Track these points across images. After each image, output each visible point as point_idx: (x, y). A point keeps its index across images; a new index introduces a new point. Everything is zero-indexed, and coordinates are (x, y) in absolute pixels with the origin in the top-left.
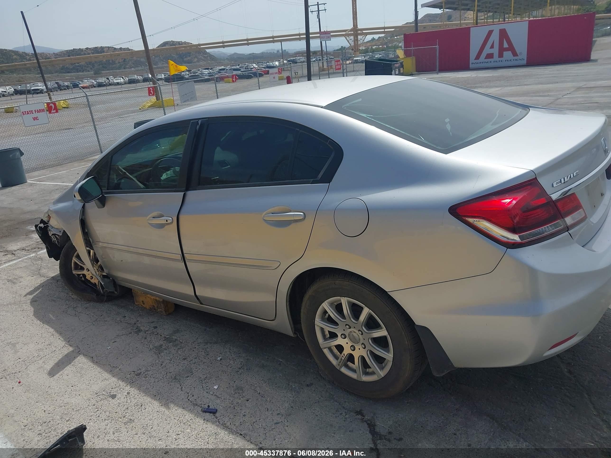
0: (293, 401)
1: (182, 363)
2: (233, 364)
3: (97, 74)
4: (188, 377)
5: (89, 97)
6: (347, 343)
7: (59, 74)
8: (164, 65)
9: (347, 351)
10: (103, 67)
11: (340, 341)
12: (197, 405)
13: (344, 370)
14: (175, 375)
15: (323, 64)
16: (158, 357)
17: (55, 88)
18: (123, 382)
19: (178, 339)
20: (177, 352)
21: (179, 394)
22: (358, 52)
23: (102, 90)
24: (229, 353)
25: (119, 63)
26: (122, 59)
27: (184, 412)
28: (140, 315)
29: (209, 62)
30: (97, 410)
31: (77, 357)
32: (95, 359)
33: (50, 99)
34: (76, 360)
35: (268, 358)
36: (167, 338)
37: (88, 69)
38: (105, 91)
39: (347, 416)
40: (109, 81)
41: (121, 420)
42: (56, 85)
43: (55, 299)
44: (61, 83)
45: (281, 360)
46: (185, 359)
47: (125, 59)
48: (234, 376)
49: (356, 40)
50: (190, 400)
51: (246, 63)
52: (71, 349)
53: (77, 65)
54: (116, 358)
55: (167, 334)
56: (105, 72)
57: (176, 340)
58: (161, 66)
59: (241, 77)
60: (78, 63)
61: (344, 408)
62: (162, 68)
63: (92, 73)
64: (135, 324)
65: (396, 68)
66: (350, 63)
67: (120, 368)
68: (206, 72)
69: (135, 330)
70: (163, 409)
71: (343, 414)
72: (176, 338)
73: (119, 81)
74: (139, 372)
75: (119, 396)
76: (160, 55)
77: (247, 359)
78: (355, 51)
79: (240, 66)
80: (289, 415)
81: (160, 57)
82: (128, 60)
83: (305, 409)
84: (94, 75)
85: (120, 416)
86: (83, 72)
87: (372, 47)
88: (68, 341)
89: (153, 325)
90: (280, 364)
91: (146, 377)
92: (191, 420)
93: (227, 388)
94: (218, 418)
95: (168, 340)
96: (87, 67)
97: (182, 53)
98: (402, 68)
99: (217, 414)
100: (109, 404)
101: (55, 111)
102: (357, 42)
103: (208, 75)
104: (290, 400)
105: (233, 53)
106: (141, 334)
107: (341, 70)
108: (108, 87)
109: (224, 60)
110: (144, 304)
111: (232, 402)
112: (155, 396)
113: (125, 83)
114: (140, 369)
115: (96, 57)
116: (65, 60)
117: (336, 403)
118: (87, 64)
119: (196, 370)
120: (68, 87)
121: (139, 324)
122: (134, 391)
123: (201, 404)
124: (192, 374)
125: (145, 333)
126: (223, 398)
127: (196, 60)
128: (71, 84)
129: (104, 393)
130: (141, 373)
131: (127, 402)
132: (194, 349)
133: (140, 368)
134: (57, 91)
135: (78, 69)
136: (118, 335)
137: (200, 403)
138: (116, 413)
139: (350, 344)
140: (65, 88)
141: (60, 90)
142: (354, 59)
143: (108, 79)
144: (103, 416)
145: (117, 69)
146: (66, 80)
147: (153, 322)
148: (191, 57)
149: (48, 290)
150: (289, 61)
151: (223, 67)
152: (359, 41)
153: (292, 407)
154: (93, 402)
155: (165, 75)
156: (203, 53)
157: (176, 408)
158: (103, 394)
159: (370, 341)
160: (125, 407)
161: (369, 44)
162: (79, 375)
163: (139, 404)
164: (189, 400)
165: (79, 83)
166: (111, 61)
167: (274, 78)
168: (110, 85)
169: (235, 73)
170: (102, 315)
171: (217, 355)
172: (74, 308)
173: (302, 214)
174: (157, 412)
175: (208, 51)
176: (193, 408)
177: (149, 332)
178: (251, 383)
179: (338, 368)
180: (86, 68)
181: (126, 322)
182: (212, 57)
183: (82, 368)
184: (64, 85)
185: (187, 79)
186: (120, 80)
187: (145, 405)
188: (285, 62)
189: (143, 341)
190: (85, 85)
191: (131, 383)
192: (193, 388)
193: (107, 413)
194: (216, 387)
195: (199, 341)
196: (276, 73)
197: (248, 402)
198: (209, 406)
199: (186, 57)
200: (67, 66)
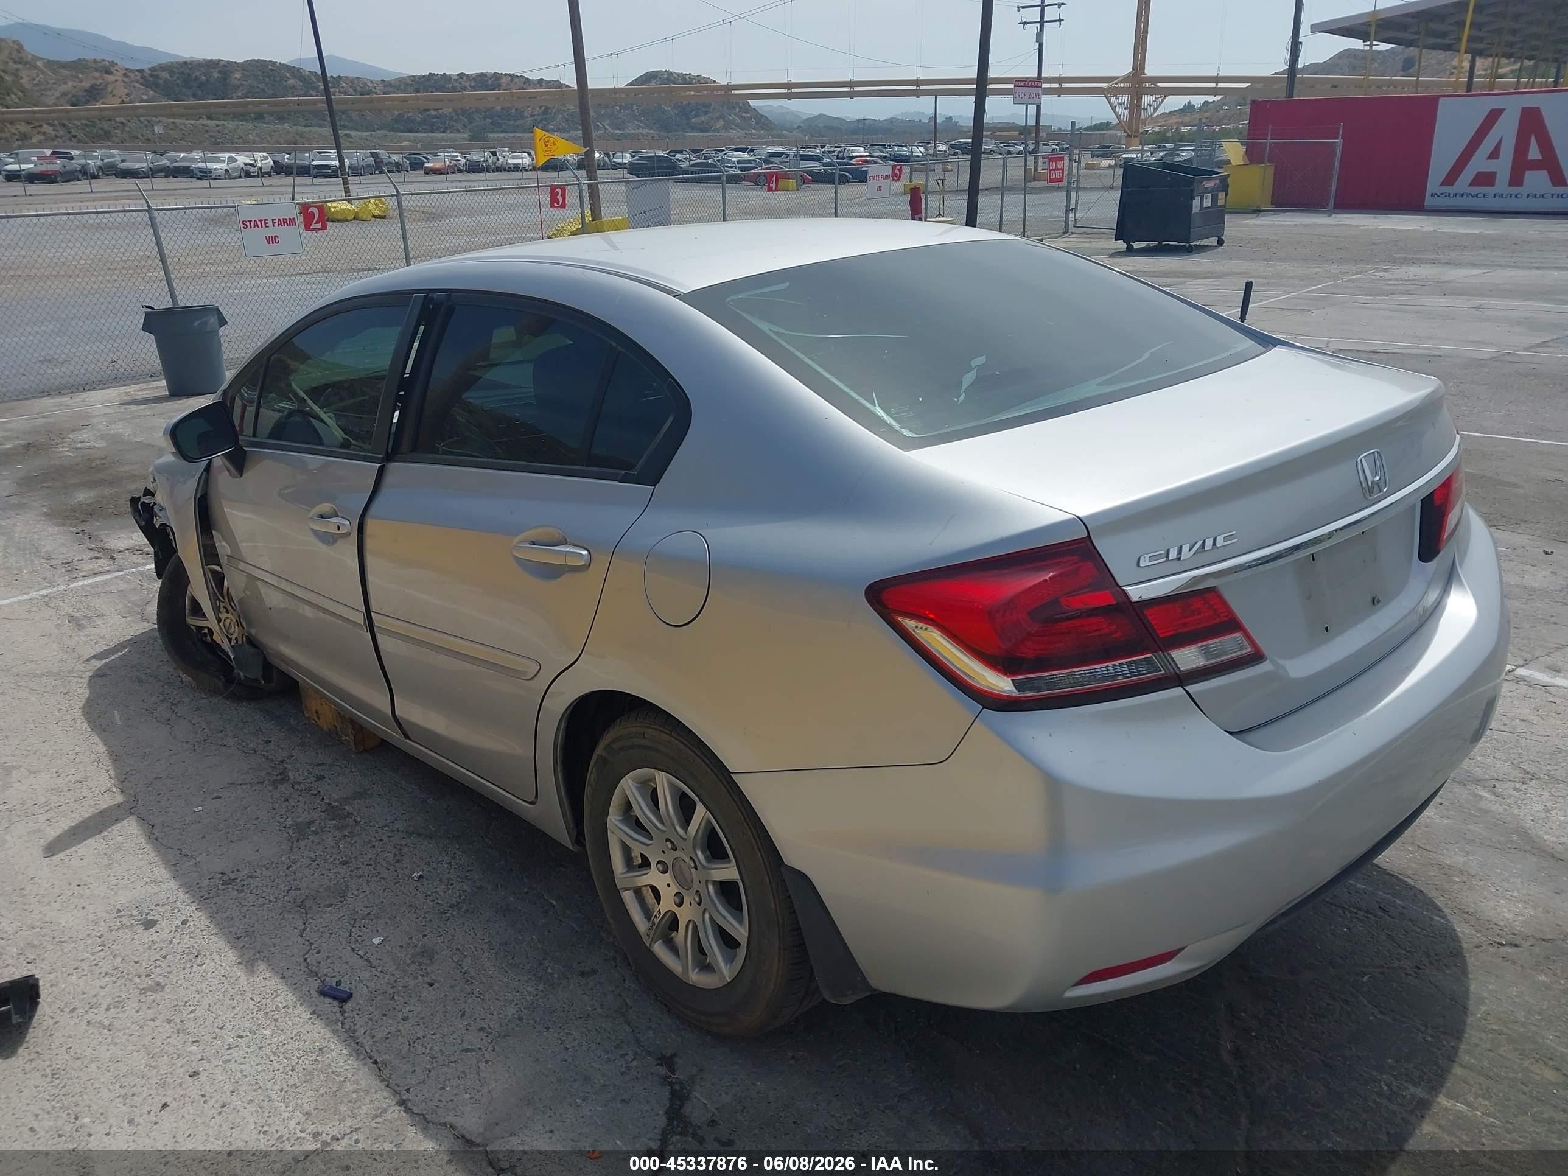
0: (532, 1003)
1: (335, 871)
2: (442, 893)
3: (478, 139)
4: (330, 905)
5: (403, 198)
6: (669, 885)
7: (388, 134)
8: (640, 131)
9: (667, 904)
10: (493, 124)
11: (653, 877)
12: (317, 975)
13: (659, 949)
14: (304, 897)
15: (1036, 162)
16: (291, 849)
17: (369, 166)
18: (187, 896)
19: (355, 813)
20: (337, 843)
21: (291, 944)
22: (1137, 140)
23: (477, 180)
24: (446, 866)
25: (531, 117)
26: (541, 107)
27: (280, 986)
28: (302, 744)
29: (754, 131)
30: (100, 948)
31: (123, 820)
32: (156, 831)
33: (345, 192)
34: (117, 827)
35: (527, 893)
36: (333, 807)
37: (459, 126)
38: (481, 184)
39: (635, 1063)
40: (495, 160)
41: (137, 980)
42: (371, 160)
43: (143, 677)
44: (384, 155)
45: (554, 902)
46: (344, 863)
47: (547, 108)
48: (431, 921)
49: (1135, 107)
50: (308, 960)
51: (842, 142)
52: (119, 799)
53: (433, 113)
54: (201, 836)
55: (336, 797)
56: (496, 135)
57: (349, 814)
58: (633, 132)
59: (820, 178)
60: (436, 110)
61: (638, 1041)
62: (635, 137)
63: (466, 136)
64: (283, 761)
65: (1206, 190)
66: (1110, 166)
67: (198, 860)
68: (735, 156)
69: (275, 778)
70: (239, 972)
71: (627, 1057)
72: (351, 810)
73: (519, 161)
74: (233, 876)
75: (162, 924)
76: (632, 105)
77: (480, 888)
78: (1128, 135)
79: (826, 149)
80: (505, 1036)
81: (633, 111)
82: (554, 110)
83: (548, 1028)
84: (470, 141)
85: (142, 971)
86: (444, 132)
87: (1178, 129)
88: (123, 781)
89: (317, 771)
90: (546, 912)
91: (242, 891)
92: (284, 1007)
93: (401, 946)
94: (346, 1015)
95: (332, 812)
96: (456, 121)
97: (689, 104)
98: (1224, 194)
99: (348, 1006)
100: (133, 939)
101: (319, 226)
102: (1139, 112)
103: (738, 165)
104: (526, 1001)
105: (816, 113)
106: (282, 787)
107: (1064, 184)
108: (490, 175)
109: (791, 130)
110: (319, 718)
111: (395, 981)
112: (238, 938)
113: (534, 169)
114: (238, 870)
115: (480, 99)
116: (405, 100)
117: (627, 1028)
118: (457, 114)
119: (356, 893)
120: (398, 167)
121: (290, 764)
122: (199, 919)
123: (326, 975)
124: (342, 902)
125: (293, 787)
126: (380, 969)
127: (721, 123)
128: (407, 159)
129: (134, 913)
130: (236, 879)
131: (171, 942)
132: (376, 844)
133: (240, 868)
134: (371, 174)
135: (433, 123)
136: (233, 783)
137: (326, 971)
138: (136, 962)
139: (674, 889)
140: (391, 168)
141: (380, 173)
142: (1124, 156)
143: (494, 154)
144: (106, 966)
145: (524, 131)
146: (401, 150)
147: (323, 764)
148: (710, 115)
149: (140, 653)
150: (953, 146)
151: (781, 149)
152: (1145, 109)
153: (520, 1019)
154: (103, 928)
155: (633, 157)
156: (740, 108)
157: (268, 975)
158: (132, 915)
159: (711, 888)
160: (163, 953)
161: (1174, 120)
162: (106, 861)
163: (194, 951)
164: (305, 960)
165: (427, 159)
166: (513, 111)
167: (879, 188)
168: (499, 169)
169: (805, 165)
170: (222, 731)
171: (419, 866)
172: (173, 704)
173: (585, 553)
174: (223, 976)
175: (753, 103)
176: (303, 980)
177: (302, 787)
178: (459, 946)
179: (647, 941)
180: (452, 123)
181: (264, 755)
182: (761, 121)
183: (119, 848)
184: (390, 160)
185: (686, 172)
186: (522, 159)
187: (205, 956)
188: (942, 147)
189: (276, 806)
190: (438, 165)
191: (203, 898)
192: (327, 935)
193: (118, 960)
194: (376, 941)
195: (398, 825)
196: (885, 177)
197: (431, 988)
198: (339, 983)
199: (696, 116)
200: (410, 115)
